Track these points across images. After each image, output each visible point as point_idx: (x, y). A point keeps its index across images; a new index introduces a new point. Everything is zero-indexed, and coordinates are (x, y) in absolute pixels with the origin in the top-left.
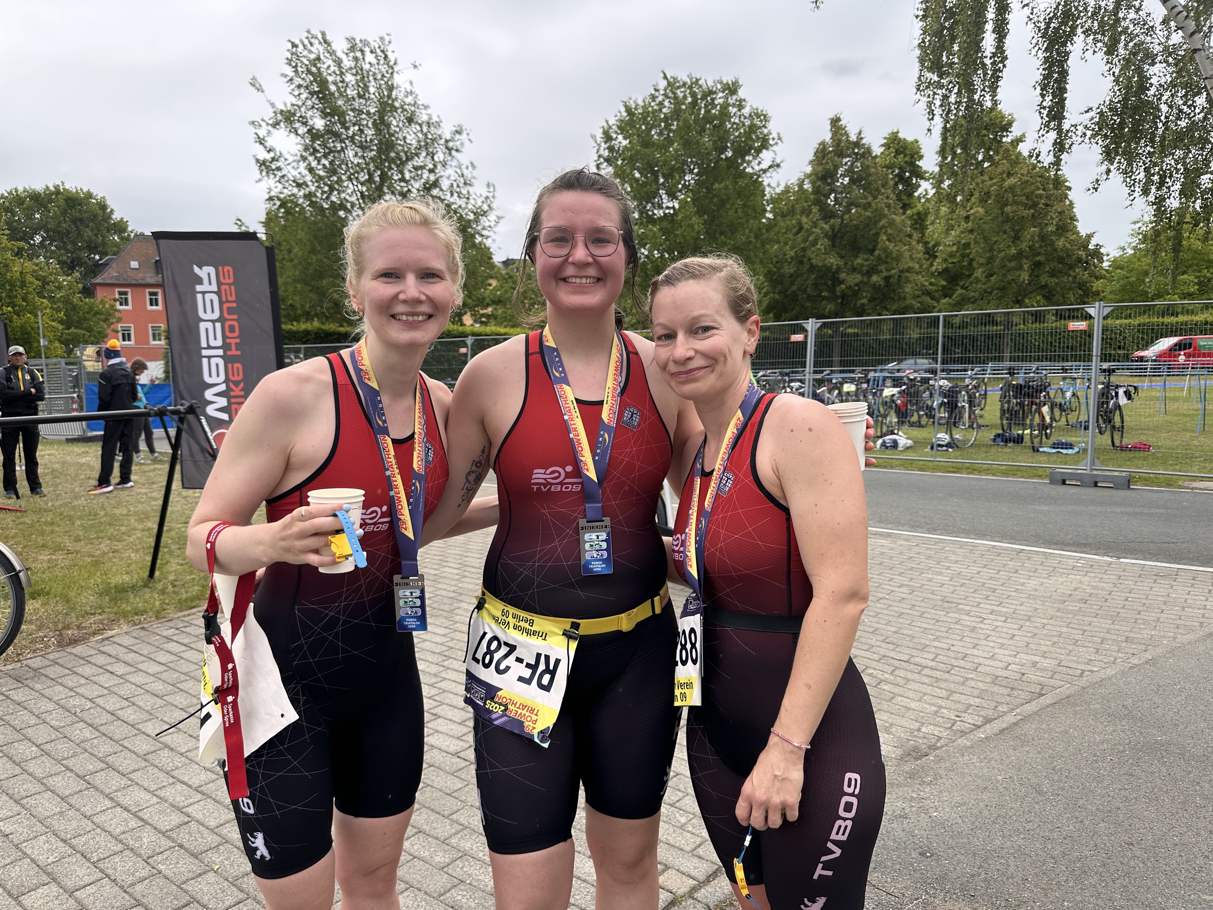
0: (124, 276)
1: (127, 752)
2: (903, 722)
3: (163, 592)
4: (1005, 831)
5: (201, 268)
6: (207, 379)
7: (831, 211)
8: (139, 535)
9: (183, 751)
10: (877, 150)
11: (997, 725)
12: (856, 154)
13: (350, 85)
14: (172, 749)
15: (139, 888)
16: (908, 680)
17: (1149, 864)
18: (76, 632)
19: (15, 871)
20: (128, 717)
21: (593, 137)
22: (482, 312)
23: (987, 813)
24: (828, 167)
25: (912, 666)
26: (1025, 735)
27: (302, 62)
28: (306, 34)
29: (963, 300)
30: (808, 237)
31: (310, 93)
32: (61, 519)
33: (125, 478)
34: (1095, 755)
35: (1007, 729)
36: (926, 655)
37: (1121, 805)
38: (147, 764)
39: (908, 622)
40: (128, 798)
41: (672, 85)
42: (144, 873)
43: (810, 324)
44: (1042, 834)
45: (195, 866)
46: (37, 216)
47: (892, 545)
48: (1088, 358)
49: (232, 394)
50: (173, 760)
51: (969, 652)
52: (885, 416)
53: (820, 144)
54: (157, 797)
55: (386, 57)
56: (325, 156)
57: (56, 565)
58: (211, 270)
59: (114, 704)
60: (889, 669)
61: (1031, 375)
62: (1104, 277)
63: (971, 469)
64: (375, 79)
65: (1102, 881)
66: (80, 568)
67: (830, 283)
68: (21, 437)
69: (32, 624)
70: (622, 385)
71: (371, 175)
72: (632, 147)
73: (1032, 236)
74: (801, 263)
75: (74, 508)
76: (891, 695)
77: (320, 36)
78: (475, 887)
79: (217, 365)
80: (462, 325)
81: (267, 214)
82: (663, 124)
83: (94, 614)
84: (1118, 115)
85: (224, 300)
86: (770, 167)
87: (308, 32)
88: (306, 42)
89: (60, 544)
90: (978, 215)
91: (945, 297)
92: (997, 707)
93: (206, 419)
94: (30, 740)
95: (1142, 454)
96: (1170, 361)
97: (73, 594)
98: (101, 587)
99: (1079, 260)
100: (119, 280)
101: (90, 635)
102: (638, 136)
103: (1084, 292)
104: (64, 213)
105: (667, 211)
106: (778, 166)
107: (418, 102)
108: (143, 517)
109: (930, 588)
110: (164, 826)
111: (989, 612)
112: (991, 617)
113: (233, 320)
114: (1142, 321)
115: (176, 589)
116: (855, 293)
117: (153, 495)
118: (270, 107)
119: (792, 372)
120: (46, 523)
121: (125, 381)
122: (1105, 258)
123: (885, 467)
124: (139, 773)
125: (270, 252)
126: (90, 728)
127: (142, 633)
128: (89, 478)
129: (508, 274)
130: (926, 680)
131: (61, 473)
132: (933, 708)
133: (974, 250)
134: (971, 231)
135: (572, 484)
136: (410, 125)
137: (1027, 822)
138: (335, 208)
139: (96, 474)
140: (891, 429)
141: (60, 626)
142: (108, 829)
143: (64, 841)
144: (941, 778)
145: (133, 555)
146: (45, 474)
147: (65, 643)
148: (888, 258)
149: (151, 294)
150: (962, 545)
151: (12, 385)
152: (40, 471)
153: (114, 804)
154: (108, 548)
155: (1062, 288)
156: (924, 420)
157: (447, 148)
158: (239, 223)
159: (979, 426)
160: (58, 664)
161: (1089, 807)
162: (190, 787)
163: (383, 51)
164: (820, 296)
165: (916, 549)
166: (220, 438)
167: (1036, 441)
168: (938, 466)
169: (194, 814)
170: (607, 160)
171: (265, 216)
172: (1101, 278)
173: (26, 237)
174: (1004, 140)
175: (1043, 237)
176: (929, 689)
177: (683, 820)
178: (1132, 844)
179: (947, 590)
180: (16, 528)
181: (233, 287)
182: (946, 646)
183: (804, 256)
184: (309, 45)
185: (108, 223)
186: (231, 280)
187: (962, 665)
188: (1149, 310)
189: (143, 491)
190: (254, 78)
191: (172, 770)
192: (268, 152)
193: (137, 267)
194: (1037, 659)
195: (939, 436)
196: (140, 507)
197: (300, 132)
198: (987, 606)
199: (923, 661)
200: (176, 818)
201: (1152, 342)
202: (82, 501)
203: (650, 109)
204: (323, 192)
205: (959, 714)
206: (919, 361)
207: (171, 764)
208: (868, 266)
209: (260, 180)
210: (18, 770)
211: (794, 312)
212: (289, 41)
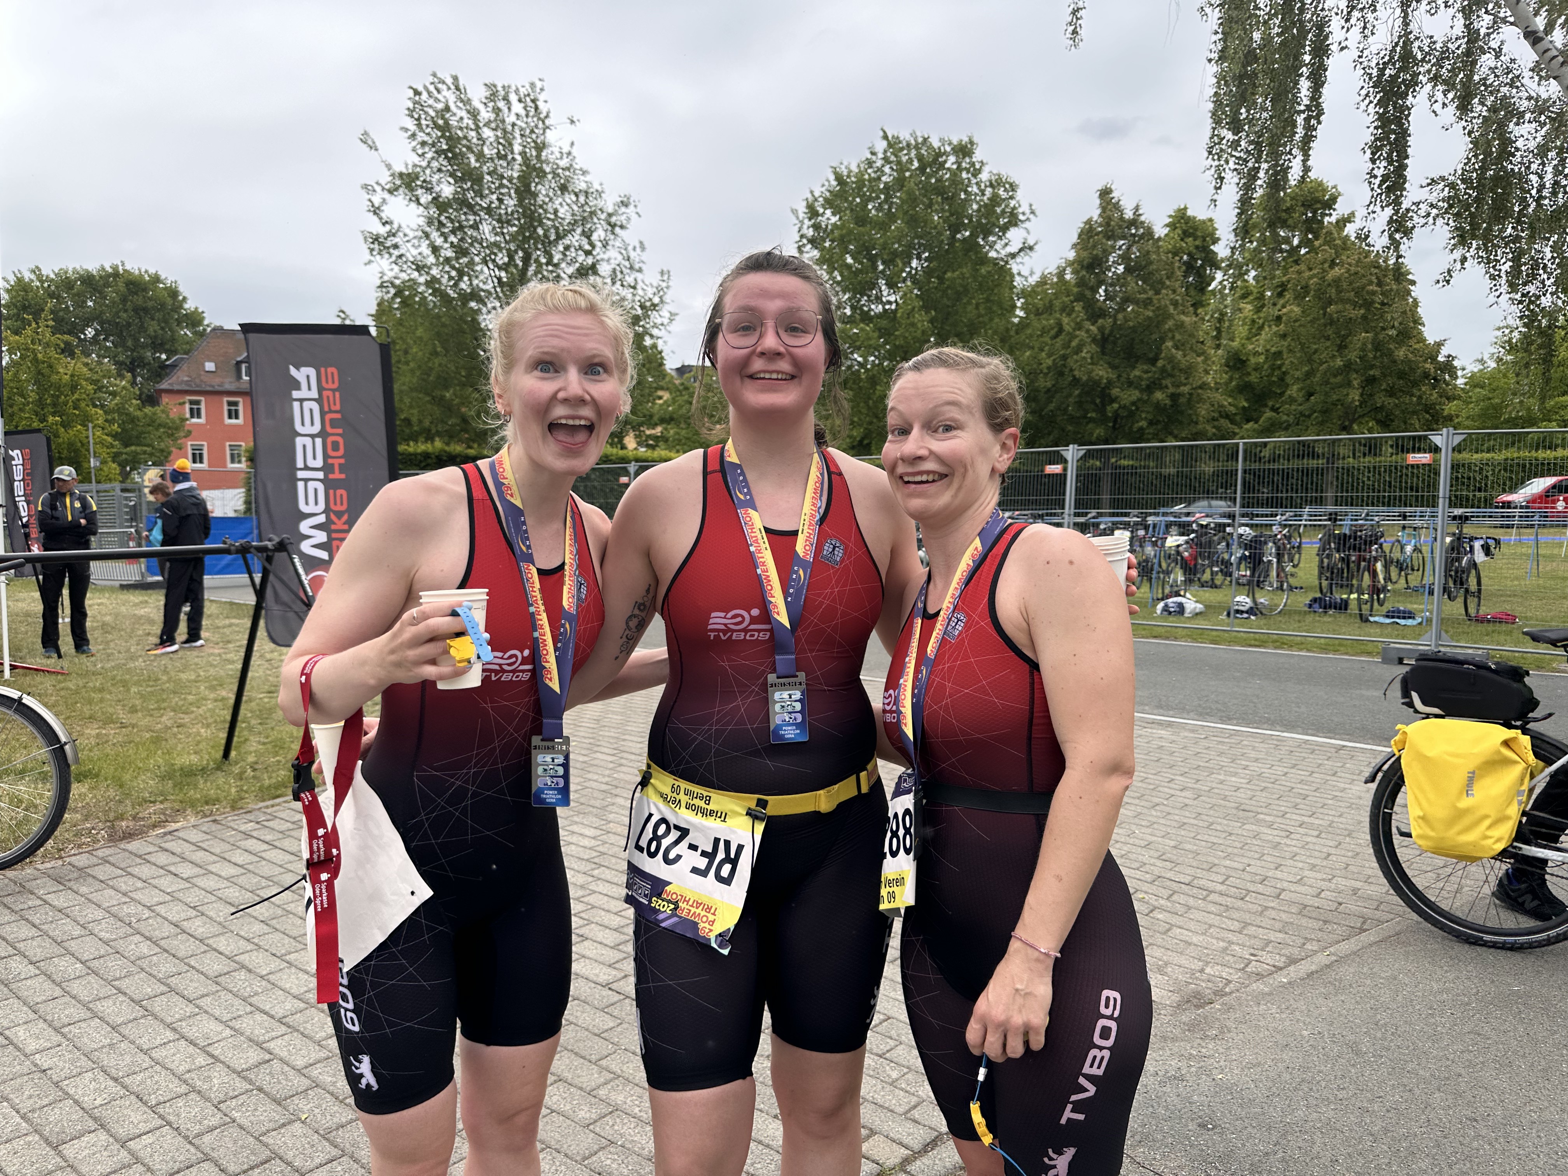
0: (197, 381)
1: (194, 972)
2: (1183, 961)
3: (240, 776)
4: (1310, 1100)
5: (298, 369)
6: (303, 507)
7: (1100, 309)
8: (210, 706)
9: (264, 973)
10: (1160, 231)
11: (1304, 968)
12: (1134, 235)
13: (488, 143)
14: (250, 971)
15: (207, 1139)
16: (1190, 908)
17: (1497, 1146)
18: (131, 824)
19: (54, 1115)
20: (196, 930)
21: (794, 212)
22: (648, 432)
23: (1288, 1077)
24: (1095, 252)
25: (1195, 891)
26: (1341, 980)
27: (426, 113)
28: (431, 79)
29: (1272, 425)
30: (1070, 341)
31: (436, 152)
32: (112, 685)
33: (194, 635)
34: (1430, 1008)
35: (1317, 972)
36: (1214, 877)
37: (1463, 1072)
38: (219, 988)
39: (1193, 835)
40: (195, 1029)
41: (893, 144)
42: (214, 1121)
43: (1071, 452)
44: (1359, 1104)
45: (277, 1115)
46: (90, 304)
47: (1174, 738)
48: (1432, 502)
49: (333, 527)
50: (251, 985)
51: (1270, 874)
52: (1168, 573)
53: (1086, 223)
54: (231, 1028)
55: (536, 108)
56: (453, 232)
57: (107, 742)
58: (311, 372)
59: (178, 913)
60: (1166, 893)
61: (1360, 522)
62: (1459, 398)
63: (1280, 643)
64: (522, 135)
65: (1436, 1166)
66: (137, 745)
67: (1098, 401)
68: (67, 579)
69: (77, 812)
70: (822, 511)
71: (511, 257)
72: (843, 225)
73: (1364, 344)
74: (1061, 374)
75: (129, 671)
76: (1167, 926)
77: (449, 81)
78: (629, 1149)
79: (316, 490)
80: (623, 447)
81: (379, 305)
82: (883, 197)
83: (154, 802)
84: (1473, 188)
85: (326, 409)
86: (1021, 250)
87: (434, 75)
88: (432, 88)
89: (112, 715)
90: (1293, 315)
91: (1248, 421)
92: (1304, 944)
93: (300, 559)
94: (73, 955)
95: (1504, 627)
96: (1546, 508)
97: (128, 777)
98: (162, 769)
99: (1426, 375)
100: (190, 386)
101: (148, 827)
102: (852, 210)
103: (1433, 416)
104: (124, 300)
105: (887, 307)
106: (1031, 248)
107: (575, 166)
108: (216, 684)
109: (1222, 792)
110: (240, 1064)
111: (1297, 824)
112: (1301, 830)
113: (337, 436)
114: (1509, 455)
115: (258, 773)
116: (1131, 414)
117: (229, 656)
118: (385, 169)
119: (1047, 515)
120: (94, 690)
121: (195, 512)
122: (1459, 373)
123: (1167, 638)
124: (209, 999)
125: (385, 350)
126: (148, 942)
127: (214, 827)
128: (149, 634)
129: (682, 384)
130: (1213, 908)
131: (113, 628)
132: (1222, 944)
133: (1288, 360)
134: (1284, 336)
135: (759, 631)
136: (563, 194)
137: (1339, 1089)
138: (465, 298)
139: (157, 629)
140: (1176, 589)
141: (112, 815)
142: (169, 1066)
143: (116, 1080)
144: (1229, 1031)
145: (203, 731)
146: (94, 629)
147: (118, 837)
148: (1174, 371)
149: (230, 404)
150: (1264, 739)
151: (56, 514)
152: (88, 624)
153: (177, 1036)
154: (171, 721)
155: (1403, 412)
156: (1219, 578)
157: (609, 224)
158: (343, 315)
159: (1291, 588)
160: (109, 863)
161: (1421, 1072)
162: (272, 1017)
163: (533, 101)
164: (1085, 417)
165: (1205, 743)
166: (317, 583)
167: (1366, 608)
168: (1235, 637)
169: (277, 1051)
170: (812, 241)
171: (376, 308)
172: (1454, 399)
173: (75, 330)
174: (1327, 219)
175: (1378, 346)
176: (1216, 920)
177: (895, 1075)
178: (1476, 1120)
179: (1243, 795)
180: (57, 695)
181: (337, 394)
182: (1241, 867)
183: (1064, 365)
184: (435, 92)
185: (179, 313)
186: (336, 385)
187: (1261, 891)
188: (1519, 441)
189: (217, 651)
190: (366, 133)
191: (250, 996)
192: (384, 224)
193: (213, 369)
194: (1358, 884)
195: (1238, 599)
196: (212, 672)
197: (422, 201)
198: (1294, 817)
199: (1210, 885)
200: (254, 1056)
201: (1522, 483)
202: (139, 663)
203: (866, 177)
204: (451, 278)
205: (1255, 952)
206: (1214, 503)
207: (248, 989)
208: (1148, 379)
209: (370, 262)
210: (58, 992)
211: (1051, 437)
212: (411, 88)
